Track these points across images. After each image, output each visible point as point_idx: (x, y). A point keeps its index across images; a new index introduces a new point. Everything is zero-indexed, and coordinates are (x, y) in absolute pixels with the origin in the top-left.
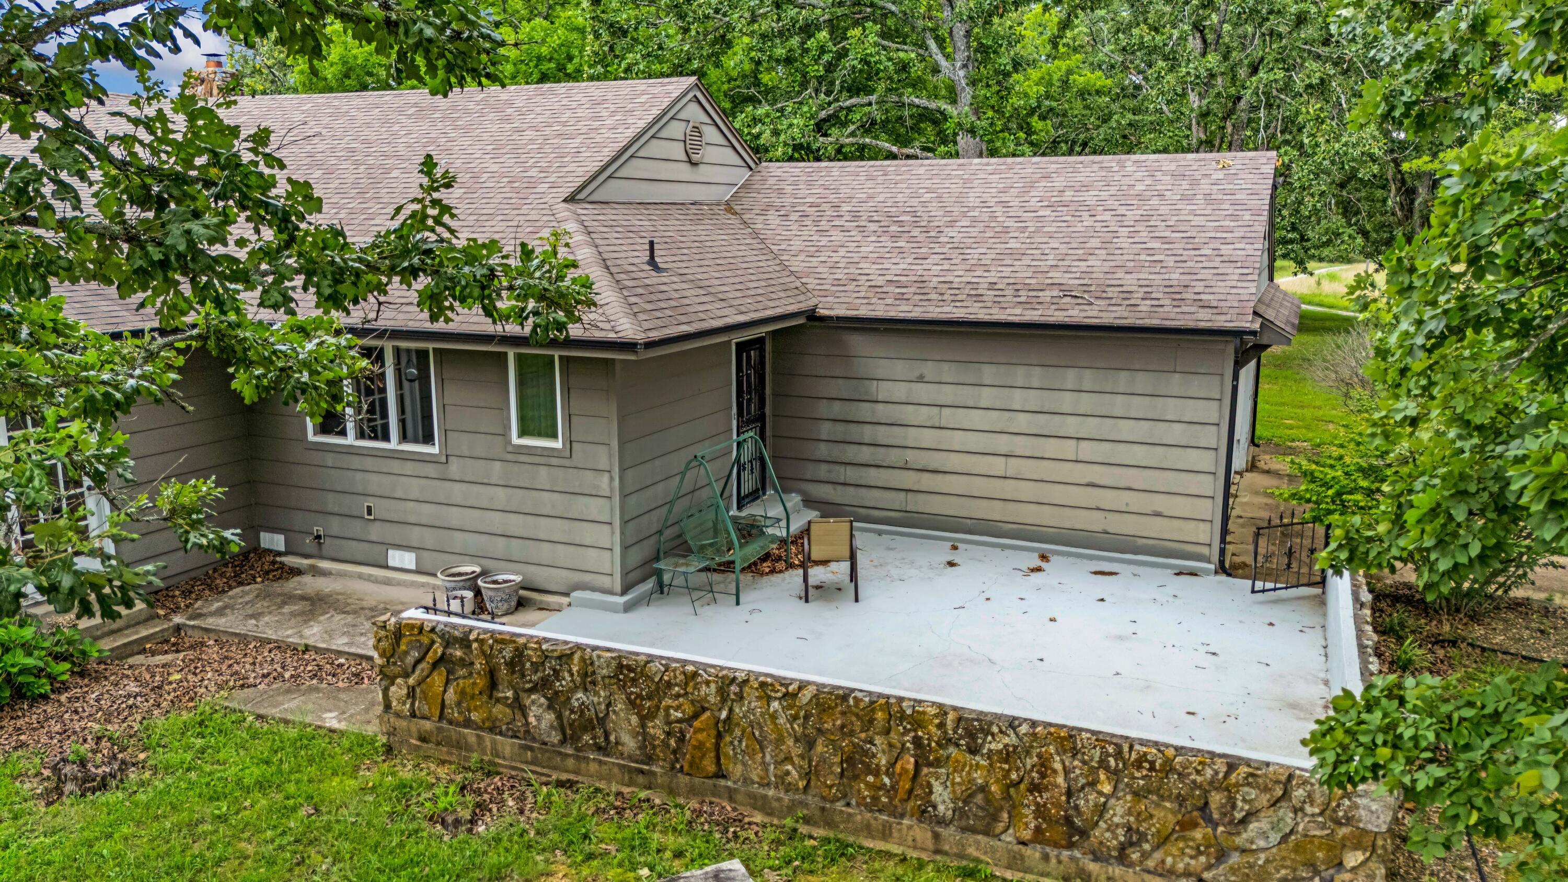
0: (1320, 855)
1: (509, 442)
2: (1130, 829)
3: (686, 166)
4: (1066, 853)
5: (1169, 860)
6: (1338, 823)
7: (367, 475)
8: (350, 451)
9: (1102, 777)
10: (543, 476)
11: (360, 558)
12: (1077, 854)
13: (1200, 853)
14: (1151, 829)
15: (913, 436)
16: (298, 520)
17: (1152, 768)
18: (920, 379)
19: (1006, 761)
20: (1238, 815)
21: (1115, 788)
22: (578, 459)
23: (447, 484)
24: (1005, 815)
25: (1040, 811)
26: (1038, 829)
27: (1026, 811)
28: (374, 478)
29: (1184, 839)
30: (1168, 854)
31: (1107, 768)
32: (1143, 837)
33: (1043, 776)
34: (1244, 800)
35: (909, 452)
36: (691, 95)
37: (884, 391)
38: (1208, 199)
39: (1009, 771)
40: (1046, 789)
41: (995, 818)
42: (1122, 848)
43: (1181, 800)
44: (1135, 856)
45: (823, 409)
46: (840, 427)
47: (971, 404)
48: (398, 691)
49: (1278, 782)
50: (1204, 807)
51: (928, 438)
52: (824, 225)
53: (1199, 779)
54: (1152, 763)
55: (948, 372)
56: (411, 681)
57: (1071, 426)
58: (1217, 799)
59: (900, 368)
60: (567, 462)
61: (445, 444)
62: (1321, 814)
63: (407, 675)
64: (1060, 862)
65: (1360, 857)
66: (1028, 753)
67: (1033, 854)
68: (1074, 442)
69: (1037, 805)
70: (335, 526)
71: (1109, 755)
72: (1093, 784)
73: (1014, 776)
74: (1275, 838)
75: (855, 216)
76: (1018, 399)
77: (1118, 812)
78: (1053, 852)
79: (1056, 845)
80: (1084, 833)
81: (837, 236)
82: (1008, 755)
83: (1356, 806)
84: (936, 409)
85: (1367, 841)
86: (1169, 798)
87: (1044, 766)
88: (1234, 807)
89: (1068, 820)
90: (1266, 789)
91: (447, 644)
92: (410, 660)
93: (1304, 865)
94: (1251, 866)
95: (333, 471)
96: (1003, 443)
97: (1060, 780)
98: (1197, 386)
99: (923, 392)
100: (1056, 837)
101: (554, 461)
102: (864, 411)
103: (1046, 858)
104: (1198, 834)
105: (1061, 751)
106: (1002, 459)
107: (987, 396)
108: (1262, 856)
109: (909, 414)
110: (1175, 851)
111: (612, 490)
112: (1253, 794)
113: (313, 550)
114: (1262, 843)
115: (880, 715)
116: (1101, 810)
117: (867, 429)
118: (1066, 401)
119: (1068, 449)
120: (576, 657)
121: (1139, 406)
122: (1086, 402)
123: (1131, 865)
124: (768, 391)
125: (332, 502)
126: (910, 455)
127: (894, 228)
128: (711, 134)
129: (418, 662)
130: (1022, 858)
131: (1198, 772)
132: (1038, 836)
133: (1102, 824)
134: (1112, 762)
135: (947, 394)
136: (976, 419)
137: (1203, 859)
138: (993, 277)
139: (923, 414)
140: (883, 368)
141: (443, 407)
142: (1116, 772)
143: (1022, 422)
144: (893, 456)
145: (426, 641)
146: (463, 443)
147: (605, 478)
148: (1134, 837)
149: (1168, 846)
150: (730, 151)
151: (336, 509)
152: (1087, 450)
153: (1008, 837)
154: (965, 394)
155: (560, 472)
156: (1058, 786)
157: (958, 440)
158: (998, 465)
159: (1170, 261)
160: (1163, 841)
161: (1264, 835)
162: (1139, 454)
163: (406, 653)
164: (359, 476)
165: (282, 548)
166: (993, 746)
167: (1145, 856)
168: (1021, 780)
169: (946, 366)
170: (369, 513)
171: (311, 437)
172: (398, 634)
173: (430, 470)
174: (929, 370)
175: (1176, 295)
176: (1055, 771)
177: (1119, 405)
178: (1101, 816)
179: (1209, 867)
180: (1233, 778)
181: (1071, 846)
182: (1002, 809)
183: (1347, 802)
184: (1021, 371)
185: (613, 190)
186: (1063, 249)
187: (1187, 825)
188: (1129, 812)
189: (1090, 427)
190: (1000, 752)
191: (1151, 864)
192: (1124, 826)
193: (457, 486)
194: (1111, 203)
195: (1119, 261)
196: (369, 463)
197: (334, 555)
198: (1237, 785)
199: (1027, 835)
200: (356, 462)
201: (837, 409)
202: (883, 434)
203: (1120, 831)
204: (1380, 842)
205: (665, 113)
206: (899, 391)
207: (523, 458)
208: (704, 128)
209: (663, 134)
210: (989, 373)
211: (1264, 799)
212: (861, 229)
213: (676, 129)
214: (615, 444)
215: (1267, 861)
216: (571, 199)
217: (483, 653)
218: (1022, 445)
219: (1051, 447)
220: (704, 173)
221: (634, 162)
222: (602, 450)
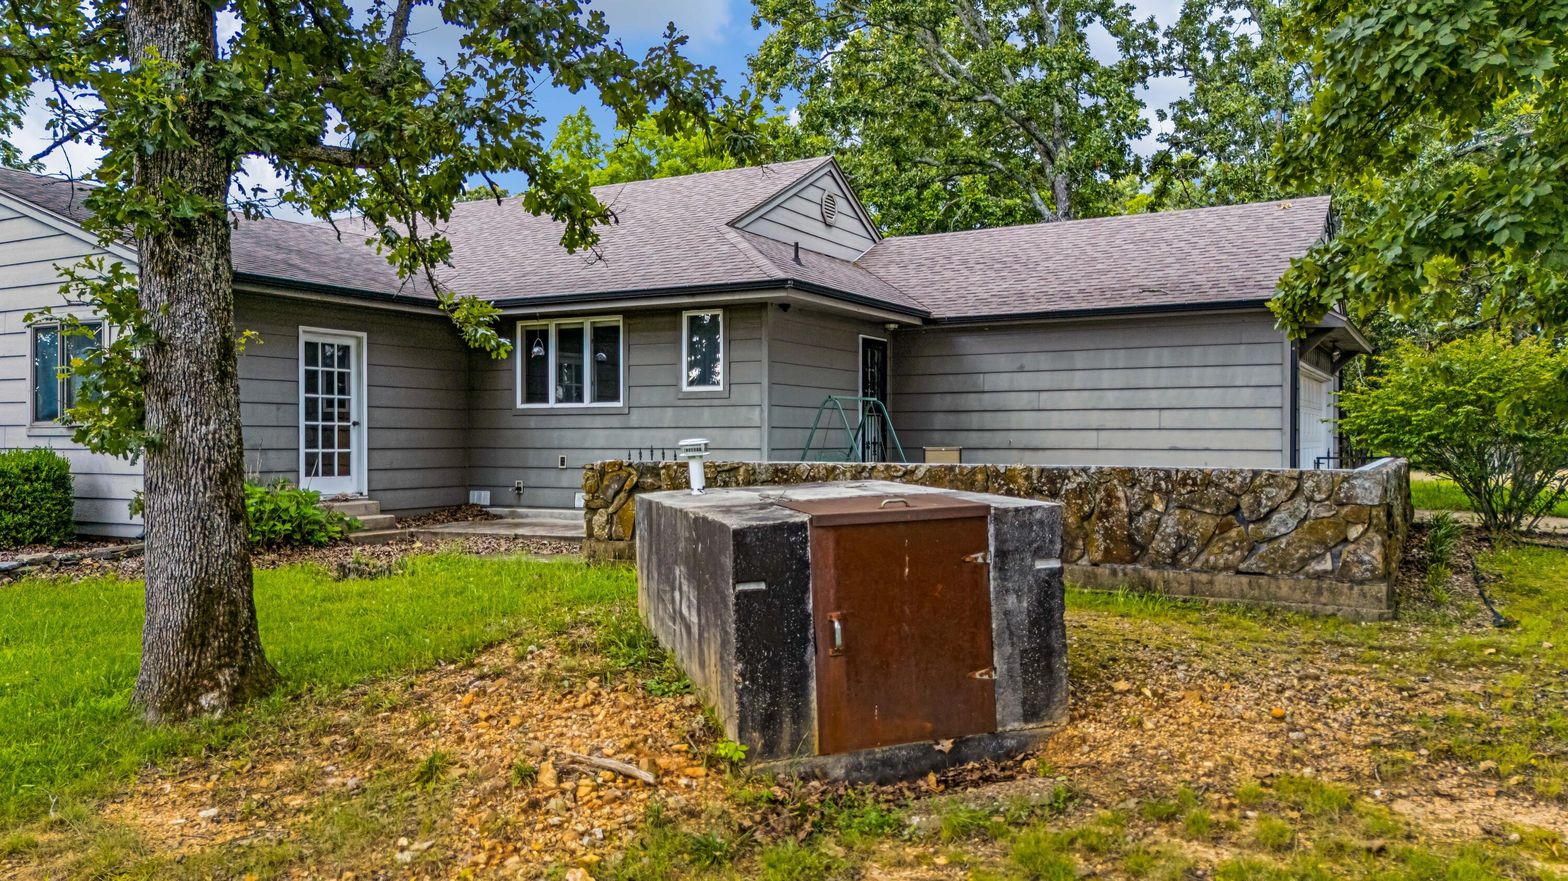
0: (1329, 533)
1: (680, 390)
2: (1179, 536)
3: (822, 226)
4: (1130, 567)
5: (1212, 558)
6: (1341, 505)
7: (564, 432)
8: (552, 413)
9: (1156, 498)
10: (706, 416)
11: (552, 504)
12: (1139, 566)
13: (1236, 548)
14: (1195, 534)
15: (1015, 420)
16: (503, 476)
17: (1195, 484)
18: (1021, 370)
19: (1080, 497)
20: (1264, 511)
21: (1167, 507)
22: (736, 397)
23: (629, 432)
24: (1080, 543)
25: (1108, 534)
26: (1107, 551)
27: (1097, 536)
28: (568, 433)
29: (1224, 539)
30: (1210, 554)
31: (1160, 490)
32: (1190, 541)
33: (1109, 504)
34: (1268, 499)
35: (1012, 434)
36: (826, 170)
37: (989, 382)
38: (1270, 228)
39: (1082, 506)
40: (1112, 514)
41: (1073, 546)
42: (1174, 555)
43: (1218, 504)
44: (1185, 560)
45: (938, 402)
46: (952, 417)
47: (1065, 386)
48: (600, 518)
49: (1292, 478)
50: (1236, 510)
51: (1028, 419)
52: (937, 268)
53: (1231, 486)
54: (1194, 479)
55: (1044, 361)
56: (611, 510)
57: (1154, 398)
58: (1246, 500)
59: (1003, 362)
60: (725, 402)
61: (628, 397)
62: (1328, 498)
63: (607, 507)
64: (1125, 574)
65: (1360, 529)
66: (1097, 490)
67: (1104, 571)
68: (1156, 413)
69: (1106, 529)
70: (533, 478)
71: (1160, 479)
72: (1148, 507)
73: (1086, 508)
74: (1292, 523)
75: (964, 262)
76: (1106, 379)
77: (1170, 525)
78: (1119, 567)
79: (1122, 561)
80: (1143, 548)
81: (948, 274)
82: (1080, 492)
83: (1353, 487)
84: (1035, 395)
85: (1364, 515)
86: (1208, 505)
87: (1110, 497)
88: (1259, 504)
89: (1130, 538)
90: (1284, 486)
91: (641, 475)
92: (610, 492)
93: (1317, 543)
94: (1275, 551)
95: (536, 433)
96: (1094, 419)
97: (1123, 505)
98: (1261, 354)
99: (1023, 380)
100: (1122, 553)
101: (716, 402)
102: (972, 401)
103: (1114, 573)
104: (1233, 533)
105: (1124, 483)
106: (1094, 433)
107: (1079, 379)
108: (1284, 540)
109: (1012, 400)
110: (1216, 550)
111: (762, 419)
112: (1273, 491)
113: (514, 502)
114: (1283, 530)
115: (980, 477)
116: (1156, 525)
117: (975, 416)
118: (1148, 377)
119: (1152, 419)
120: (742, 470)
121: (1211, 376)
122: (1165, 377)
123: (1183, 567)
124: (889, 372)
125: (533, 458)
126: (1013, 437)
127: (997, 266)
128: (842, 205)
129: (617, 493)
130: (1095, 575)
131: (1230, 480)
132: (1108, 556)
133: (1158, 537)
134: (1163, 483)
135: (1044, 380)
136: (1070, 399)
137: (1238, 553)
138: (1082, 285)
139: (1024, 400)
140: (987, 363)
141: (628, 367)
142: (1168, 493)
143: (1111, 399)
144: (999, 439)
145: (624, 474)
146: (643, 396)
147: (757, 411)
148: (1183, 544)
149: (1210, 548)
150: (857, 223)
151: (535, 464)
152: (1169, 419)
153: (1084, 562)
154: (1061, 379)
155: (720, 411)
156: (1120, 511)
157: (1054, 419)
158: (1091, 439)
159: (1236, 265)
160: (1207, 543)
161: (1284, 522)
162: (1215, 418)
163: (608, 487)
164: (556, 433)
165: (488, 503)
166: (1069, 487)
167: (1194, 558)
168: (1093, 510)
169: (1042, 356)
170: (563, 463)
171: (520, 405)
172: (602, 472)
173: (615, 421)
174: (1028, 361)
175: (1239, 284)
176: (1118, 499)
177: (1194, 376)
178: (1156, 530)
179: (1244, 559)
180: (1257, 482)
181: (1134, 560)
182: (1077, 538)
183: (1346, 485)
184: (1108, 355)
185: (762, 227)
186: (1144, 266)
187: (1223, 528)
188: (1178, 523)
189: (1171, 398)
190: (1074, 490)
191: (1197, 565)
192: (1174, 534)
193: (636, 432)
194: (1185, 236)
195: (1191, 268)
196: (565, 422)
197: (530, 503)
198: (1262, 486)
199: (1098, 556)
200: (554, 422)
201: (948, 402)
202: (988, 420)
203: (1172, 540)
204: (1374, 513)
205: (805, 178)
206: (1003, 381)
207: (690, 403)
208: (837, 199)
209: (804, 194)
210: (1080, 359)
211: (1283, 494)
212: (970, 269)
213: (814, 194)
214: (765, 382)
215: (1288, 544)
216: (732, 224)
217: (669, 476)
218: (1111, 419)
219: (1136, 419)
220: (834, 234)
221: (780, 210)
222: (755, 388)
